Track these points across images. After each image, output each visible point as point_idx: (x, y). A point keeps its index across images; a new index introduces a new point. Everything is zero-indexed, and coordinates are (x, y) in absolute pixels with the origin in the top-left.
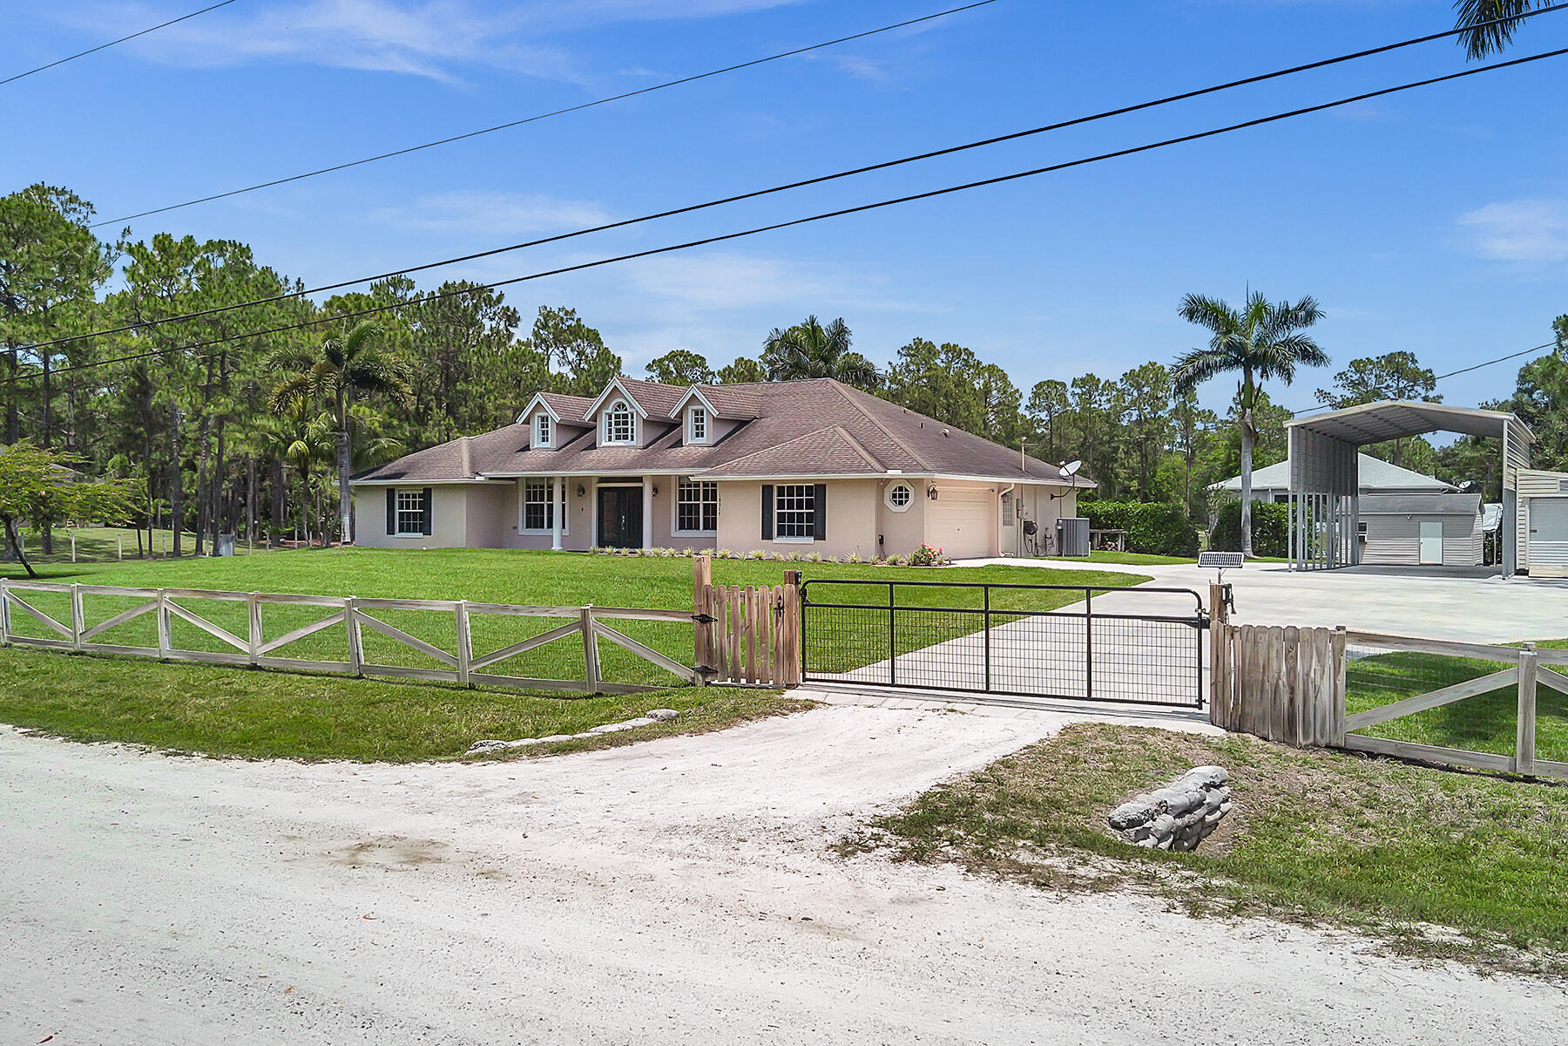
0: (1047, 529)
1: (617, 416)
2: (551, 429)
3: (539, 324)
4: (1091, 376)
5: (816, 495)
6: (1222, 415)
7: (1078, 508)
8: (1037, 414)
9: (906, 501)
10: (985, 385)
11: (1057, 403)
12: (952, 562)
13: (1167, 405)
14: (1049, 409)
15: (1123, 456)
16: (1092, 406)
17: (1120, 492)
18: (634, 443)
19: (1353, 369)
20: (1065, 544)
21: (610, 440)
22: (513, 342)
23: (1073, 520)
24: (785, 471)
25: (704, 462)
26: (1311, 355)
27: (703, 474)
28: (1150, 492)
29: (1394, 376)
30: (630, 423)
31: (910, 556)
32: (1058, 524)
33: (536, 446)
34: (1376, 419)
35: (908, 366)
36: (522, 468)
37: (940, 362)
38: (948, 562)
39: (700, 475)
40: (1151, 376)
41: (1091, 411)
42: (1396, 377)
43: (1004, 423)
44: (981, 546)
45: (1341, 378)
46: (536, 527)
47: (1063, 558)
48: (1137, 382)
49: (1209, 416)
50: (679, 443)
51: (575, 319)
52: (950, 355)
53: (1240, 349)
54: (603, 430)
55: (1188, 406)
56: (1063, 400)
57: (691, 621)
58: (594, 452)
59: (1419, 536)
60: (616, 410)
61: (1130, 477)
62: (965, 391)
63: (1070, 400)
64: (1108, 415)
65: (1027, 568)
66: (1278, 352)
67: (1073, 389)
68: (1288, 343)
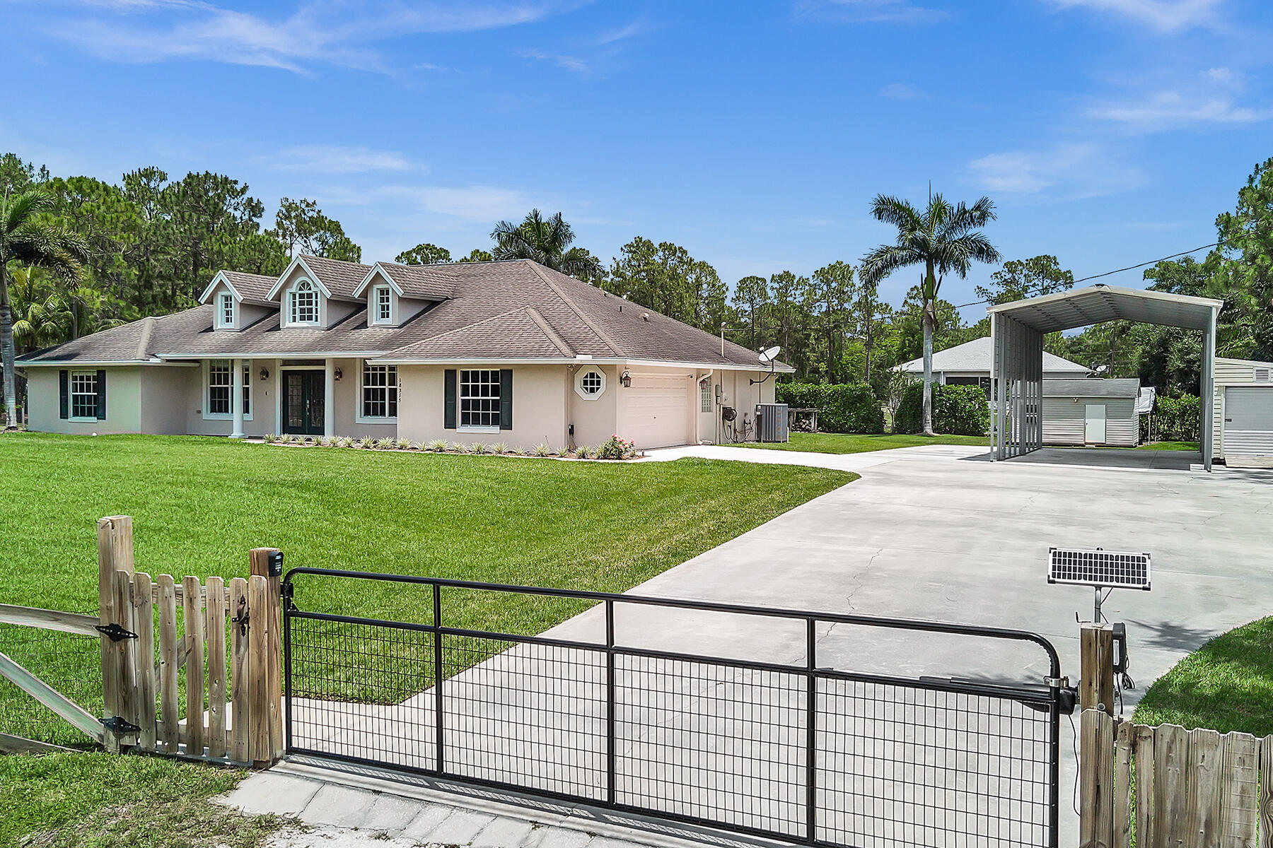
0: (746, 414)
1: (301, 296)
2: (235, 310)
3: (281, 215)
4: (787, 273)
5: (501, 381)
6: (897, 307)
7: (776, 389)
8: (741, 305)
9: (598, 389)
10: (697, 279)
11: (758, 296)
12: (646, 453)
13: (851, 298)
14: (751, 301)
15: (814, 342)
16: (788, 299)
17: (811, 372)
18: (318, 324)
19: (1006, 269)
20: (764, 432)
21: (294, 321)
22: (261, 232)
23: (772, 406)
24: (468, 354)
25: (387, 344)
26: (984, 252)
27: (382, 357)
28: (837, 372)
29: (1039, 276)
30: (314, 303)
31: (599, 449)
32: (757, 410)
33: (219, 327)
34: (1040, 313)
35: (630, 261)
36: (203, 349)
37: (657, 258)
38: (640, 454)
39: (378, 358)
40: (838, 273)
41: (788, 303)
42: (1041, 277)
43: (713, 313)
44: (679, 434)
45: (997, 277)
46: (220, 411)
47: (762, 444)
48: (827, 279)
49: (886, 308)
50: (364, 325)
51: (316, 211)
52: (667, 252)
53: (923, 244)
54: (287, 311)
55: (870, 299)
56: (764, 295)
57: (95, 634)
58: (277, 333)
59: (1084, 417)
60: (300, 289)
61: (818, 360)
62: (678, 285)
63: (770, 293)
64: (801, 307)
65: (723, 462)
66: (956, 248)
67: (772, 284)
68: (965, 240)
